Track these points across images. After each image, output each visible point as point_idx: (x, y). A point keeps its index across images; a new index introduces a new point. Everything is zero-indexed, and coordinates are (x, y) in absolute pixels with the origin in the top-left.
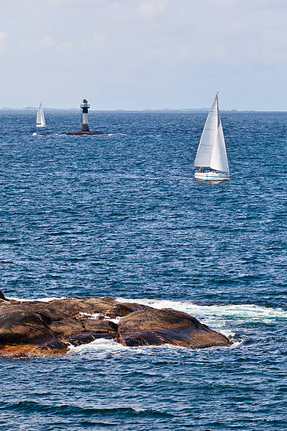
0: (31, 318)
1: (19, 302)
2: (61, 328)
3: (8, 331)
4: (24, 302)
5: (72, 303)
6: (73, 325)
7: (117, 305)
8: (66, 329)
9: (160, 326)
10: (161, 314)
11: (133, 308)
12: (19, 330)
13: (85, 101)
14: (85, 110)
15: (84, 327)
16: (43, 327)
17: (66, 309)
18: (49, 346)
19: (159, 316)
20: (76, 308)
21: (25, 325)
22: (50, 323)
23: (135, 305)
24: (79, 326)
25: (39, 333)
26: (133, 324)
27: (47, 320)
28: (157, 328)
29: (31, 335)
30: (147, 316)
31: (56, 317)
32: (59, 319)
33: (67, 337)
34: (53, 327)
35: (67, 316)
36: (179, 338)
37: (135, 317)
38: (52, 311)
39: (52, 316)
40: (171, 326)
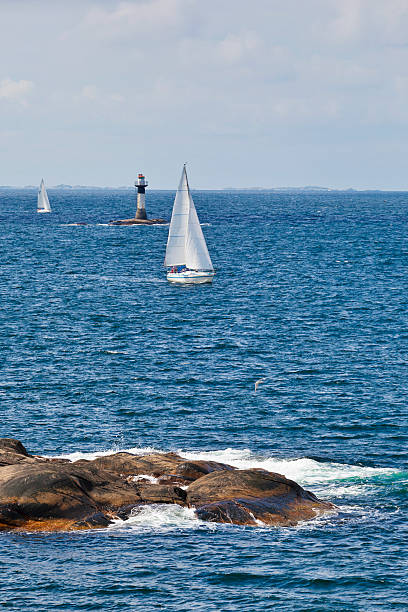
0: (64, 482)
1: (48, 460)
2: (107, 496)
3: (32, 501)
4: (54, 460)
5: (122, 461)
6: (123, 492)
7: (186, 464)
8: (114, 497)
9: (246, 494)
10: (248, 477)
11: (209, 468)
12: (47, 498)
13: (141, 177)
14: (141, 189)
15: (138, 494)
16: (81, 494)
17: (114, 469)
18: (90, 521)
19: (245, 480)
20: (127, 467)
21: (55, 492)
22: (90, 490)
23: (211, 464)
24: (132, 493)
25: (75, 503)
26: (207, 490)
27: (86, 485)
28: (242, 496)
29: (65, 506)
30: (228, 479)
31: (100, 481)
32: (104, 484)
33: (114, 509)
34: (95, 495)
35: (115, 479)
36: (273, 511)
37: (211, 481)
38: (95, 472)
39: (93, 478)
40: (262, 493)
